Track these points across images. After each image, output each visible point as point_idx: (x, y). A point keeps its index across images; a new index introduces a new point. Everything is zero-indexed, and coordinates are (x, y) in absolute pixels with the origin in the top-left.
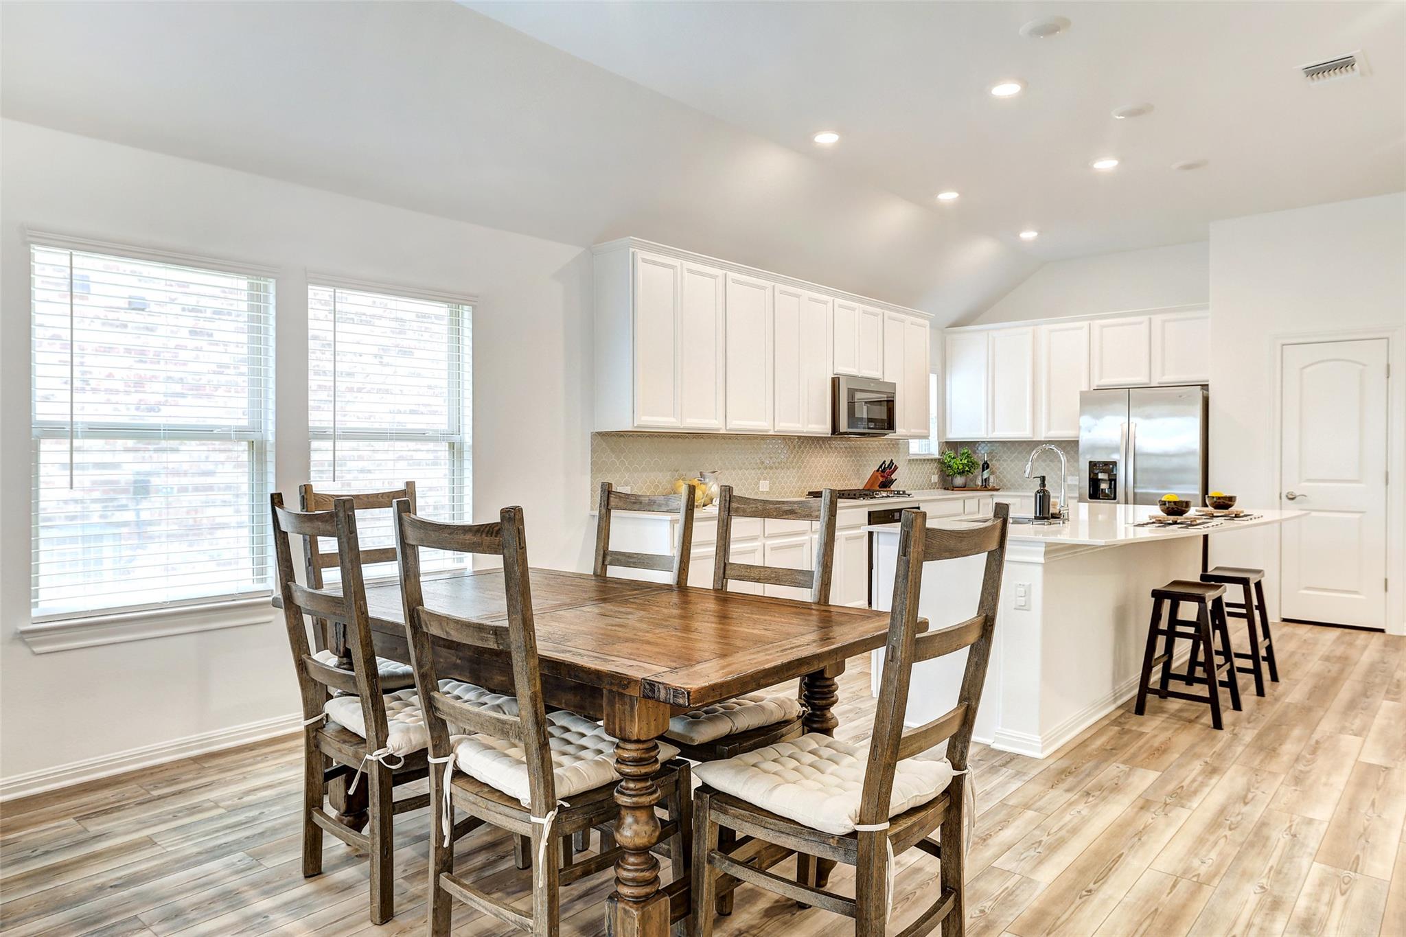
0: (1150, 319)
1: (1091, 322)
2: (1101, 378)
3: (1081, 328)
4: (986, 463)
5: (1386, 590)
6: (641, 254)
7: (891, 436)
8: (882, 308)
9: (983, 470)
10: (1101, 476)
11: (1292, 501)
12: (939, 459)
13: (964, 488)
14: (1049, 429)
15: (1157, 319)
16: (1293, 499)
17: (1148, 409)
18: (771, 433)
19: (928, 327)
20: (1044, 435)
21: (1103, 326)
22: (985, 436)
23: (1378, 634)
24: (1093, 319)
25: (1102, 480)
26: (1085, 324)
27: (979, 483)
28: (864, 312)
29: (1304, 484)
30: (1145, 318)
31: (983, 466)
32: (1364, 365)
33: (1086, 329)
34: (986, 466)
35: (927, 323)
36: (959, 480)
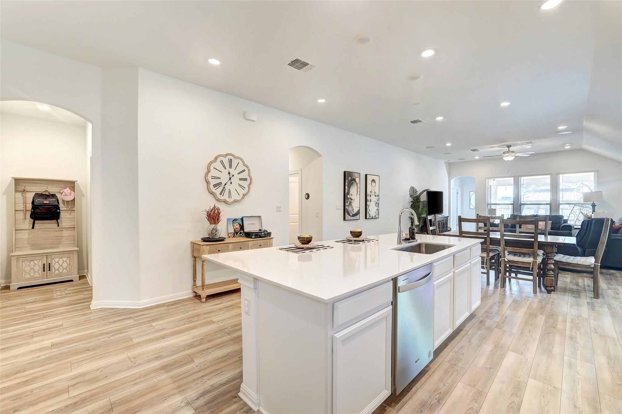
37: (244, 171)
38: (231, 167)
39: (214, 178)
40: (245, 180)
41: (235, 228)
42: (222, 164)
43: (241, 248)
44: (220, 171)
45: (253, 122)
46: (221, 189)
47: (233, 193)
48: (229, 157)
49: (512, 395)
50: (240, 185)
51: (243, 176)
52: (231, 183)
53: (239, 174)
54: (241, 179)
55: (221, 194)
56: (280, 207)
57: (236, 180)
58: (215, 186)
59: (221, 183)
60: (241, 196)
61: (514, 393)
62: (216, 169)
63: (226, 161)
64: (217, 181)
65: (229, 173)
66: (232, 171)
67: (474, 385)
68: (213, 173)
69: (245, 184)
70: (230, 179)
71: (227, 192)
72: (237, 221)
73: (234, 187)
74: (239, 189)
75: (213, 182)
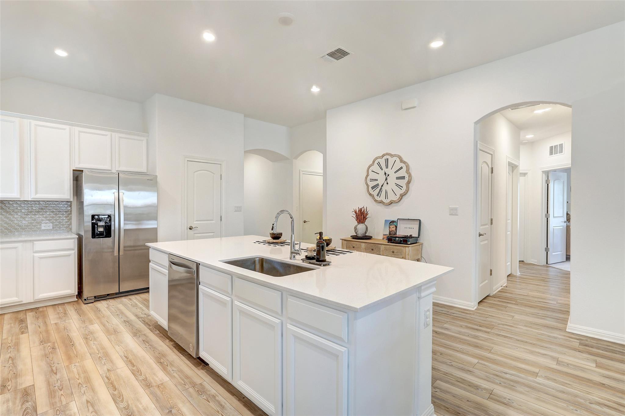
37: (401, 168)
38: (387, 167)
39: (372, 180)
40: (403, 178)
41: (390, 231)
42: (379, 166)
43: (372, 250)
44: (377, 173)
45: (415, 109)
46: (378, 190)
47: (390, 194)
48: (385, 157)
49: (128, 405)
50: (397, 185)
51: (400, 174)
52: (387, 184)
53: (395, 172)
54: (398, 178)
55: (378, 195)
56: (456, 209)
57: (392, 179)
58: (373, 188)
59: (378, 185)
60: (398, 196)
61: (128, 408)
62: (374, 172)
63: (382, 162)
64: (375, 183)
65: (385, 174)
66: (388, 171)
67: (159, 387)
68: (372, 176)
69: (403, 183)
70: (386, 179)
71: (383, 193)
72: (394, 223)
73: (390, 187)
74: (396, 189)
75: (372, 184)
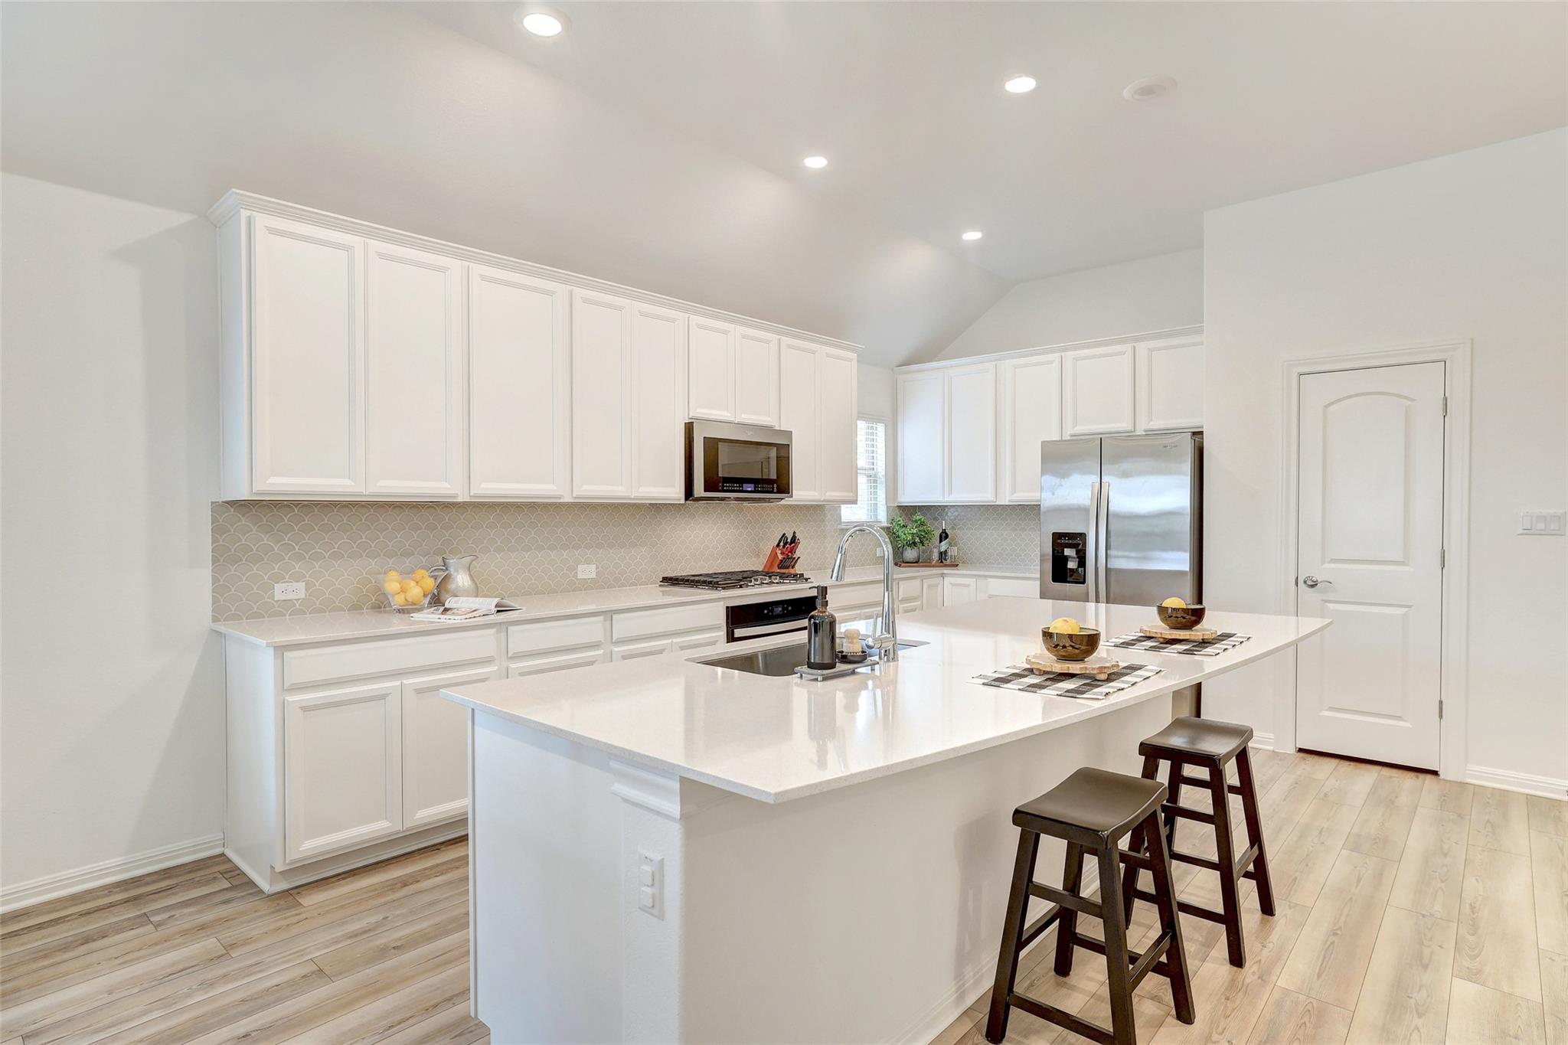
0: (1134, 347)
1: (1063, 354)
2: (1075, 424)
3: (1051, 362)
4: (944, 531)
5: (1441, 716)
6: (262, 220)
7: (787, 501)
8: (778, 333)
9: (941, 541)
10: (1068, 552)
11: (1313, 589)
12: (888, 528)
13: (916, 562)
14: (1014, 490)
15: (1143, 347)
16: (1312, 586)
17: (1126, 466)
18: (567, 499)
19: (855, 363)
20: (1007, 499)
21: (1077, 359)
22: (941, 499)
23: (1429, 777)
24: (1065, 349)
25: (1070, 557)
26: (1056, 356)
27: (935, 556)
28: (744, 336)
29: (1327, 566)
30: (1127, 348)
31: (941, 536)
32: (1412, 400)
33: (1056, 365)
34: (944, 536)
35: (854, 356)
36: (910, 554)
